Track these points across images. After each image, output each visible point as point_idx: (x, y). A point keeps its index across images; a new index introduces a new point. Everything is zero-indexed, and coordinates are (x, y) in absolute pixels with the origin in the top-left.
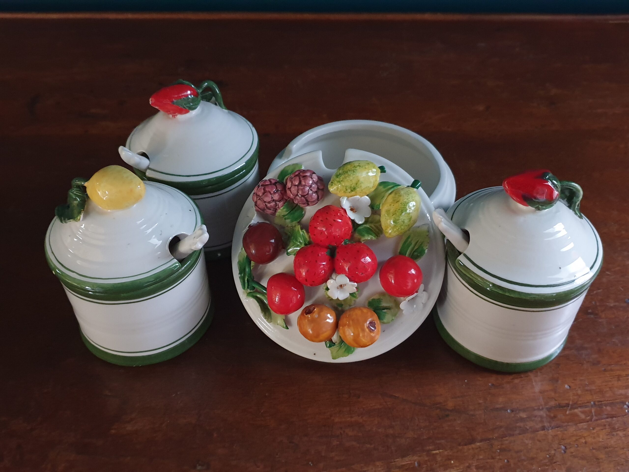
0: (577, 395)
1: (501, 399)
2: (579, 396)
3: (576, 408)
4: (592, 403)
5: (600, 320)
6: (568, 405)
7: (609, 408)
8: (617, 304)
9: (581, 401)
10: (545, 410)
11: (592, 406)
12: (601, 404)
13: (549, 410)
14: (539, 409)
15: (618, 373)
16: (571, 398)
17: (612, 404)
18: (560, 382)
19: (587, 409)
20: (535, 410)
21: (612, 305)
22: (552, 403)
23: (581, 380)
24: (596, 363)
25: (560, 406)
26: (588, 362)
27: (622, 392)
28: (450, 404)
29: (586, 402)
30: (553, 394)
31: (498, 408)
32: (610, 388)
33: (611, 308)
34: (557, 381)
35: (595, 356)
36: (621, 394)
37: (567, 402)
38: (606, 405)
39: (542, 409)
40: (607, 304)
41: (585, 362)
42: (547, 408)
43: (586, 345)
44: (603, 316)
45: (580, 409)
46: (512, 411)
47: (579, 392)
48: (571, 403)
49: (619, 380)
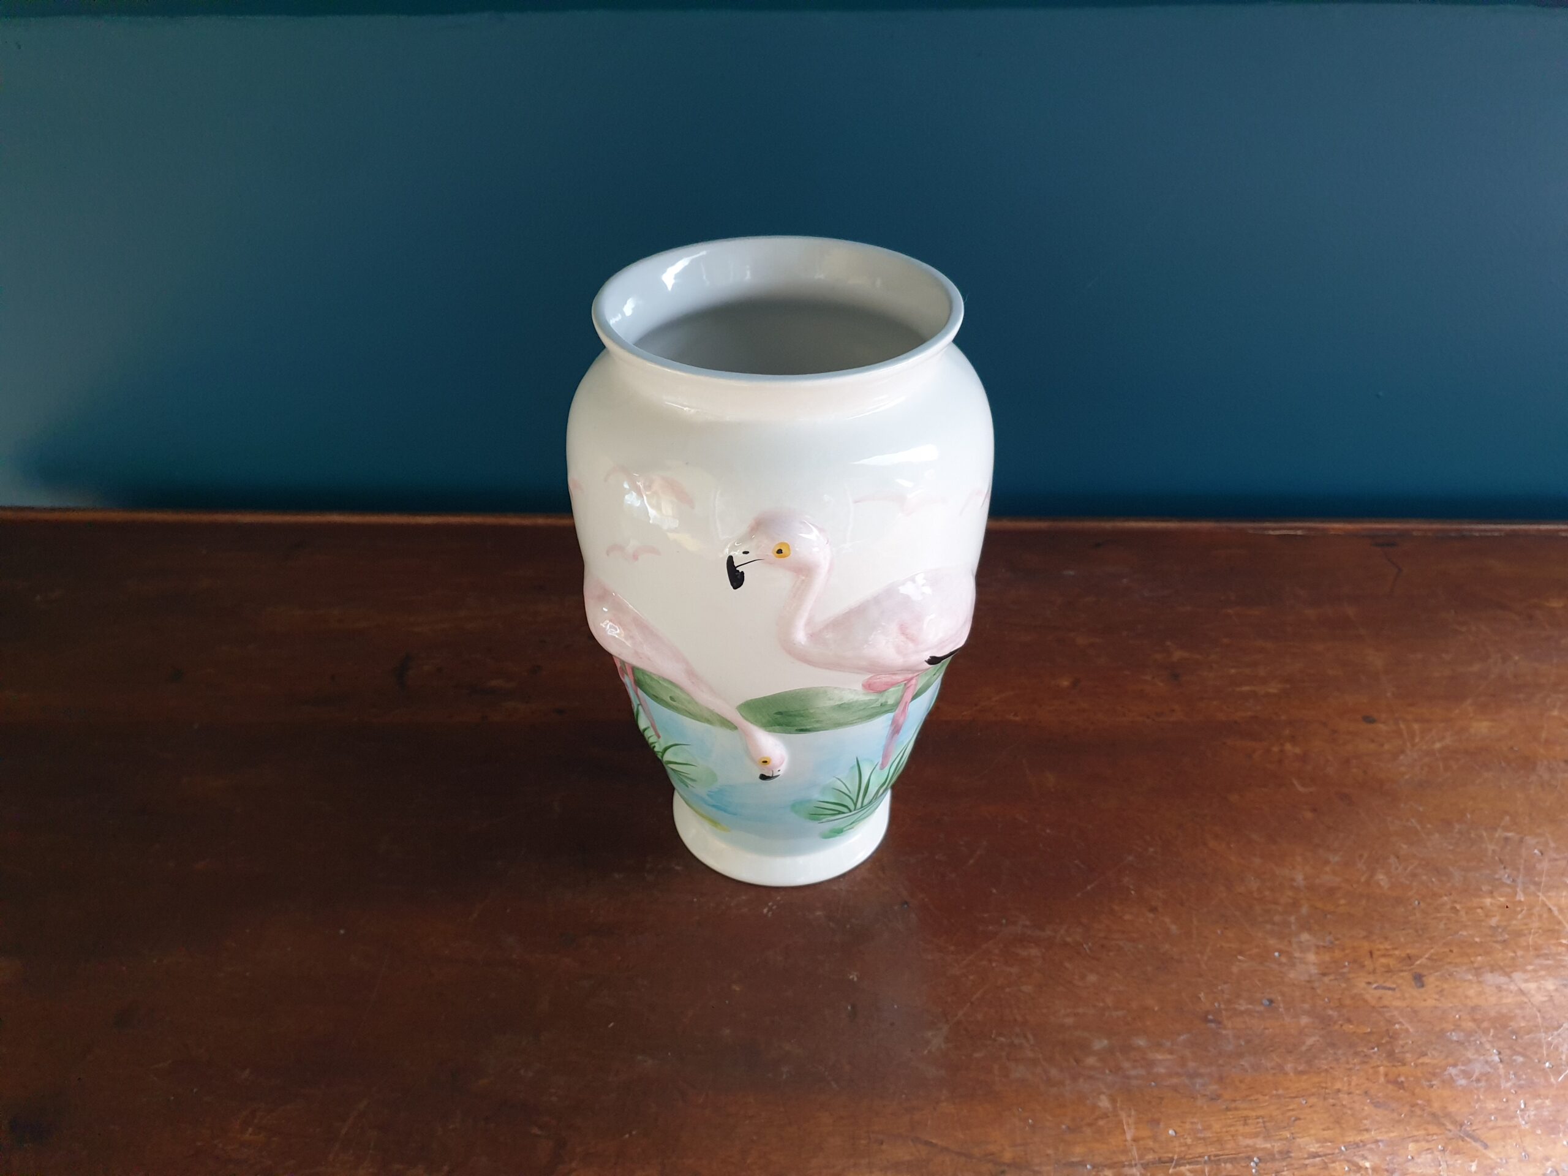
0: (1186, 1145)
1: (1079, 1150)
2: (1189, 1146)
3: (1184, 1165)
4: (1206, 1158)
5: (1224, 1032)
6: (1171, 1160)
7: (1229, 1166)
8: (1250, 1006)
9: (1190, 1154)
10: (1139, 1166)
11: (1205, 1162)
12: (1219, 1160)
13: (1145, 1166)
14: (1131, 1166)
15: (1245, 1113)
16: (1177, 1150)
17: (1233, 1160)
18: (1162, 1125)
19: (1198, 1166)
20: (1124, 1166)
21: (1243, 1008)
22: (1150, 1157)
23: (1192, 1123)
24: (1215, 1098)
25: (1161, 1161)
26: (1205, 1095)
27: (1250, 1142)
28: (1008, 1156)
29: (1197, 1156)
30: (1151, 1143)
31: (1073, 1162)
32: (1233, 1136)
33: (1242, 1013)
34: (1158, 1124)
35: (1214, 1087)
36: (1247, 1146)
37: (1170, 1155)
38: (1226, 1162)
39: (1136, 1165)
40: (1237, 1006)
41: (1199, 1096)
42: (1142, 1164)
43: (1202, 1070)
44: (1229, 1025)
45: (1188, 1167)
46: (1094, 1167)
47: (1189, 1141)
48: (1176, 1157)
49: (1245, 1124)
